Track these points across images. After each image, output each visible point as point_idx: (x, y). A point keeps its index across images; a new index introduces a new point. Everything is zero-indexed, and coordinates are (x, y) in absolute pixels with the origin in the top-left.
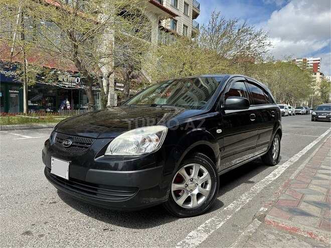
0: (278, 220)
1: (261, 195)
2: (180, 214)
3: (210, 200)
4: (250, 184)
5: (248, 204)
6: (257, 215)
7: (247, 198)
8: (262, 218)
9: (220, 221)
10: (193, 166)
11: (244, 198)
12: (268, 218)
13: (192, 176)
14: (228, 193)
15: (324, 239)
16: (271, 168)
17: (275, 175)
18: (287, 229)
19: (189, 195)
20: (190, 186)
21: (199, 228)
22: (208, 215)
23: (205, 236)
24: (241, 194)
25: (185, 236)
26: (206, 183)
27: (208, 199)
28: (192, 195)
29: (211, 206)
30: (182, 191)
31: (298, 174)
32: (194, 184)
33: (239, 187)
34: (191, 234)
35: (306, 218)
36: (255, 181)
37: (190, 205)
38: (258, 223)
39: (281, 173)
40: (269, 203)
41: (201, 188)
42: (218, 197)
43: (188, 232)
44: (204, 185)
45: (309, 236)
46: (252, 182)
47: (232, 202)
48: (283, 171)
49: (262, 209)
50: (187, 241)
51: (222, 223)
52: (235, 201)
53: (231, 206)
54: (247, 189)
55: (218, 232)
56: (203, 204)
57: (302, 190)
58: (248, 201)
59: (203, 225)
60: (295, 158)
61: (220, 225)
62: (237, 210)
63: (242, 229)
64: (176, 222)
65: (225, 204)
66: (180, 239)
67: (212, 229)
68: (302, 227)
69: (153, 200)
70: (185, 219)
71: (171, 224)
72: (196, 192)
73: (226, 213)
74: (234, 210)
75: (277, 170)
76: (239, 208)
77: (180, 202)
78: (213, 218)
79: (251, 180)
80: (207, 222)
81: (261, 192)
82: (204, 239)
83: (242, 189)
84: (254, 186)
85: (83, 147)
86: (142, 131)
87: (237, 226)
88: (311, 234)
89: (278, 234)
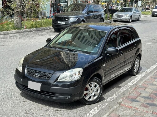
0: (126, 104)
1: (123, 94)
2: (87, 103)
3: (99, 97)
4: (119, 88)
5: (116, 98)
6: (118, 102)
7: (116, 96)
8: (120, 104)
9: (103, 106)
10: (92, 83)
11: (115, 95)
12: (122, 103)
13: (92, 87)
14: (107, 93)
15: (140, 109)
16: (133, 77)
17: (134, 82)
18: (128, 107)
19: (91, 95)
20: (91, 92)
21: (95, 108)
22: (98, 103)
23: (98, 111)
24: (113, 94)
25: (90, 111)
26: (98, 90)
27: (98, 97)
28: (92, 95)
29: (99, 99)
30: (87, 94)
31: (144, 82)
32: (92, 91)
33: (113, 90)
34: (92, 110)
35: (137, 103)
36: (122, 86)
37: (91, 100)
38: (118, 105)
39: (137, 80)
40: (124, 97)
41: (95, 92)
42: (103, 95)
43: (91, 110)
44: (97, 91)
45: (136, 109)
46: (120, 87)
47: (109, 97)
48: (139, 79)
49: (121, 100)
50: (91, 113)
51: (104, 106)
52: (110, 97)
53: (108, 99)
54: (117, 91)
55: (103, 109)
56: (96, 99)
57: (141, 91)
58: (116, 97)
59: (97, 107)
60: (149, 70)
61: (103, 107)
62: (111, 101)
63: (112, 108)
64: (85, 106)
65: (106, 99)
66: (88, 112)
67: (100, 108)
68: (134, 106)
69: (78, 98)
70: (89, 105)
71: (83, 107)
72: (93, 94)
73: (106, 102)
74: (109, 101)
75: (136, 78)
76: (112, 100)
77: (87, 98)
78: (100, 105)
79: (120, 86)
80: (98, 106)
81: (123, 92)
82: (97, 112)
83: (114, 91)
84: (121, 89)
85: (46, 77)
86: (72, 71)
87: (110, 107)
88: (136, 108)
89: (125, 109)
